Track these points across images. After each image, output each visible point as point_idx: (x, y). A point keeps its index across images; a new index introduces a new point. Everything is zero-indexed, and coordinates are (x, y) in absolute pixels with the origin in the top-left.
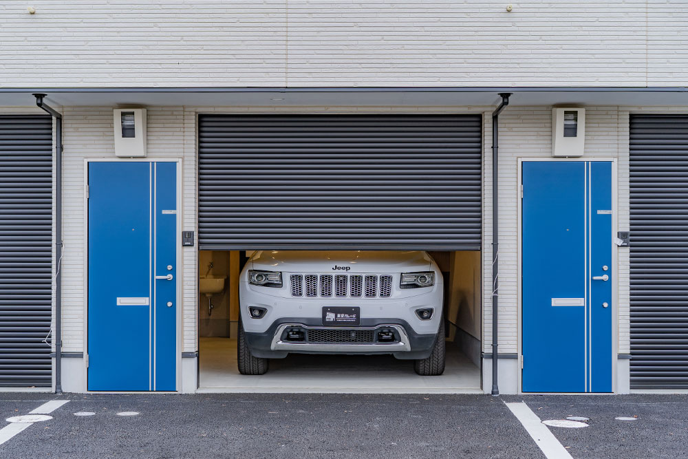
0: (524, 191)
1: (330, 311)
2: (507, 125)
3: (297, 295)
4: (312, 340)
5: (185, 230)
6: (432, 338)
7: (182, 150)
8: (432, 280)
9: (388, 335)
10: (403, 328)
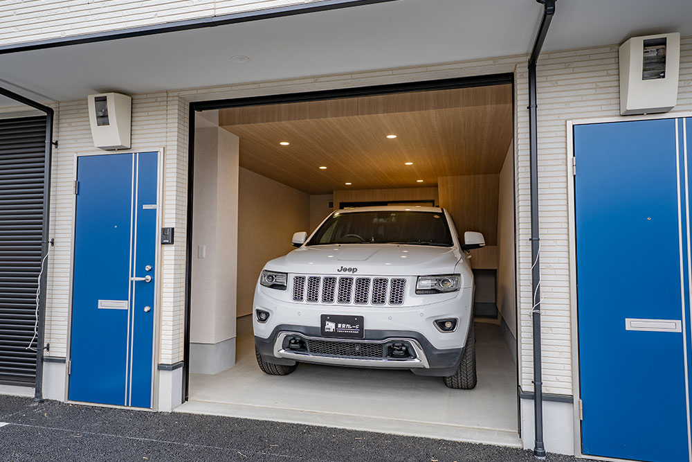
0: (577, 166)
1: (330, 320)
2: (549, 78)
3: (298, 300)
4: (314, 351)
5: (166, 226)
6: (457, 353)
7: (165, 139)
8: (457, 284)
9: (401, 350)
10: (417, 342)
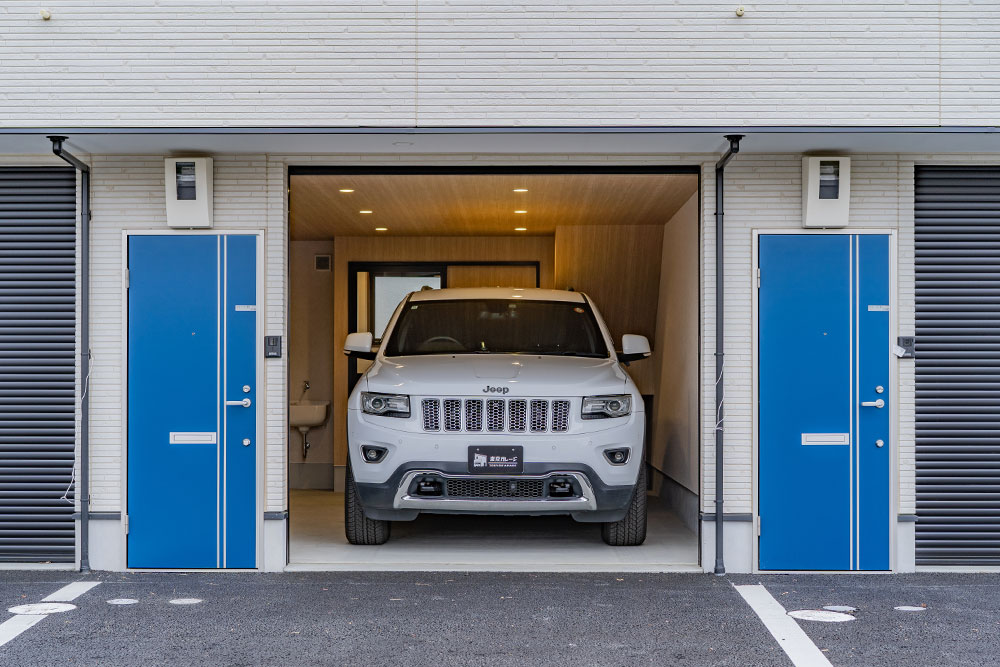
0: (762, 278)
1: (480, 453)
2: (737, 182)
3: (432, 429)
4: (454, 494)
5: (269, 334)
6: (629, 490)
7: (264, 218)
8: (628, 407)
9: (564, 487)
10: (585, 476)
